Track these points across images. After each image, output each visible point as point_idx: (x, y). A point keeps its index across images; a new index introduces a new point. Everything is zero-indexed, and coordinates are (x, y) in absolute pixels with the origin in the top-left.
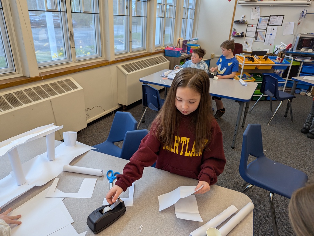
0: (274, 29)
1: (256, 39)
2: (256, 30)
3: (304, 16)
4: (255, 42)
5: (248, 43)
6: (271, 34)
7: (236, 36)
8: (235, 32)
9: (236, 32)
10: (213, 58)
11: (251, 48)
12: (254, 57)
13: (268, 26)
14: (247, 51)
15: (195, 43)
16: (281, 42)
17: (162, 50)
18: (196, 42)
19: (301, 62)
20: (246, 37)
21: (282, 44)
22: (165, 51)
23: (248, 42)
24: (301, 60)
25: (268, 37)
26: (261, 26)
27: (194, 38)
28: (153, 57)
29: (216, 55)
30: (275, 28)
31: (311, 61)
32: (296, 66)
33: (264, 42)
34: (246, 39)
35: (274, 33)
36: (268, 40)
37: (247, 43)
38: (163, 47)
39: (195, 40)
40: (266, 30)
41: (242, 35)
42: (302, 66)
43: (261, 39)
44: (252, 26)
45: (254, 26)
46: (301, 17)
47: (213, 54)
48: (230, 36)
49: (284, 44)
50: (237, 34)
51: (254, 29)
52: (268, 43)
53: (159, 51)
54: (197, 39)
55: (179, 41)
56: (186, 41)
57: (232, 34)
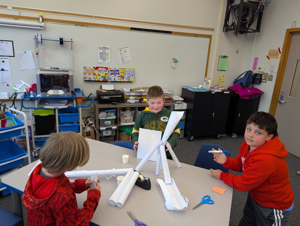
0: (3, 61)
3: (40, 44)
6: (3, 70)
16: (21, 81)
19: (55, 110)
21: (22, 83)
24: (53, 107)
31: (67, 107)
32: (50, 116)
35: (6, 67)
42: (57, 114)
46: (36, 44)
49: (25, 84)
52: (4, 83)
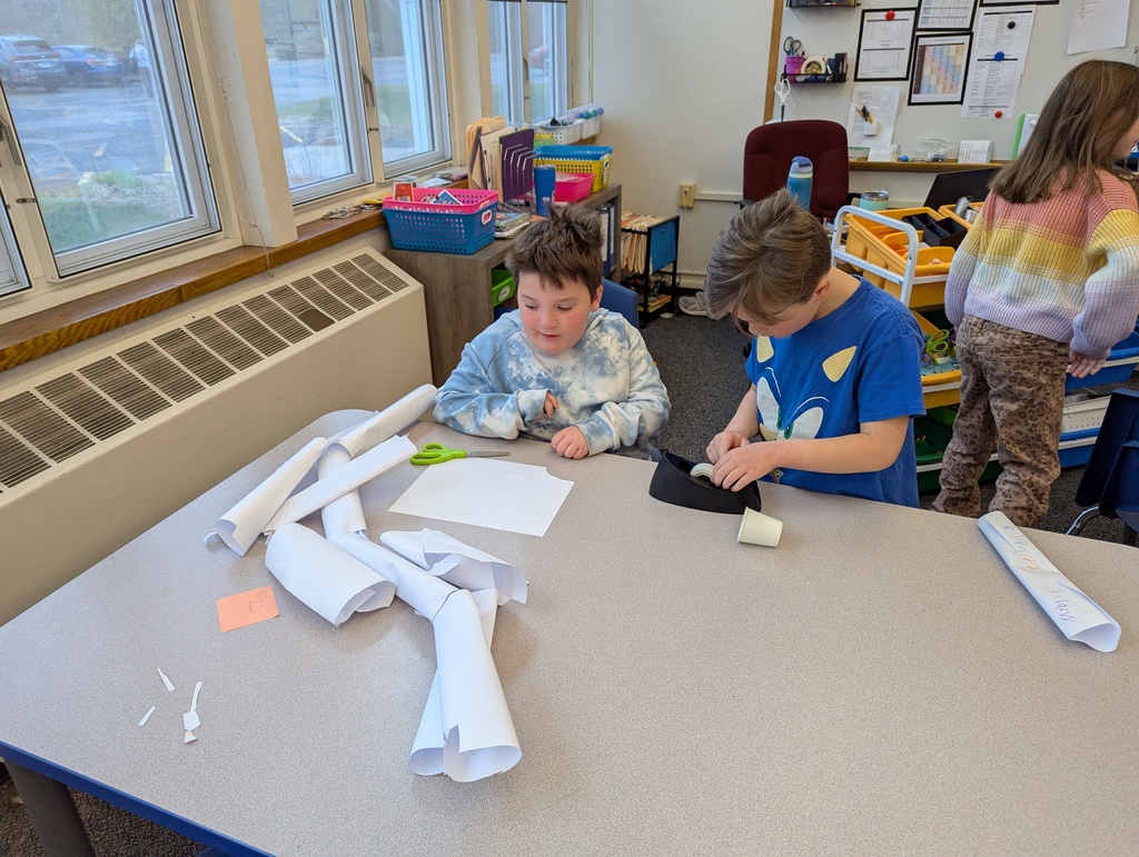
0: (1011, 26)
1: (915, 88)
2: (915, 39)
4: (910, 104)
5: (872, 115)
6: (1000, 57)
7: (806, 81)
8: (795, 60)
9: (801, 60)
10: (689, 208)
11: (892, 143)
12: (956, 217)
13: (981, 11)
14: (870, 160)
15: (585, 136)
17: (369, 213)
18: (590, 128)
20: (856, 80)
22: (386, 214)
23: (869, 109)
25: (978, 73)
26: (937, 13)
27: (581, 109)
28: (287, 278)
29: (706, 192)
30: (1017, 19)
33: (961, 102)
34: (860, 94)
35: (1015, 45)
36: (981, 90)
37: (865, 113)
38: (381, 186)
39: (587, 116)
40: (969, 32)
41: (837, 73)
43: (940, 87)
44: (890, 18)
45: (898, 15)
47: (691, 183)
48: (771, 81)
50: (810, 71)
51: (901, 31)
52: (985, 107)
53: (341, 224)
54: (600, 112)
55: (478, 143)
56: (527, 137)
57: (780, 71)
